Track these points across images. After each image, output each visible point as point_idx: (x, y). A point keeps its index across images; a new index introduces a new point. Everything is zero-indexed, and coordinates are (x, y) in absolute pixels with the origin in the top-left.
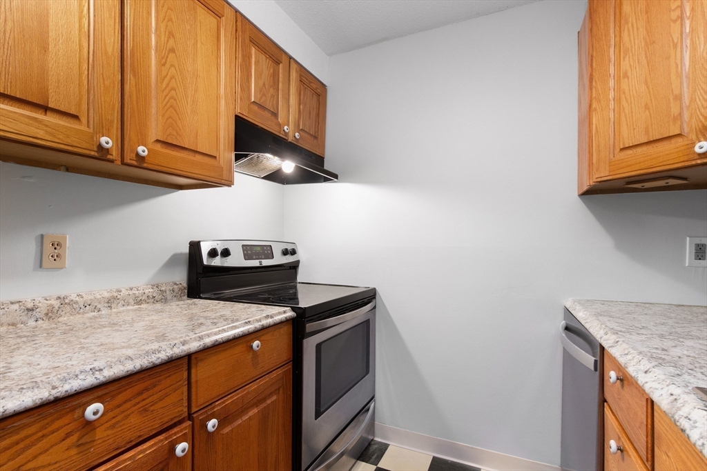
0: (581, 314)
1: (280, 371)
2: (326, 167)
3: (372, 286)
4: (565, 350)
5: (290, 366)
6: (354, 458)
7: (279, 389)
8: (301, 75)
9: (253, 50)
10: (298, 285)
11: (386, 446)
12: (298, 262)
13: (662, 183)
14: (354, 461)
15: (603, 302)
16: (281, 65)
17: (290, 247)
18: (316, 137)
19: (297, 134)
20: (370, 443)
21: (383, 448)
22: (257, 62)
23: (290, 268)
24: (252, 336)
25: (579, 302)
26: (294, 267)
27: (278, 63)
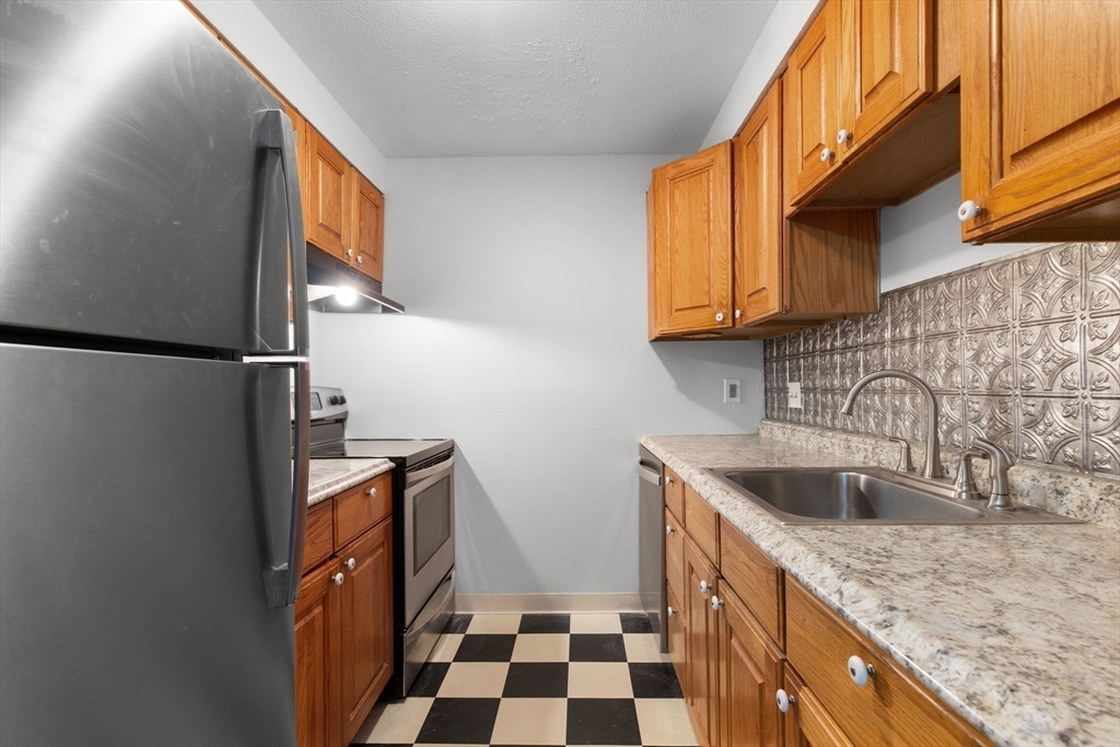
0: (651, 446)
1: (381, 526)
2: (385, 294)
3: (449, 438)
4: (641, 479)
5: (390, 520)
6: (437, 633)
7: (383, 542)
8: (361, 186)
9: (320, 164)
10: (346, 443)
11: (470, 617)
12: (346, 413)
13: (705, 336)
14: (438, 635)
15: (668, 437)
16: (343, 176)
17: (338, 395)
18: (375, 259)
19: (359, 258)
20: (451, 618)
21: (467, 620)
22: (324, 176)
23: (337, 421)
24: (367, 484)
25: (651, 438)
26: (341, 421)
27: (340, 173)
